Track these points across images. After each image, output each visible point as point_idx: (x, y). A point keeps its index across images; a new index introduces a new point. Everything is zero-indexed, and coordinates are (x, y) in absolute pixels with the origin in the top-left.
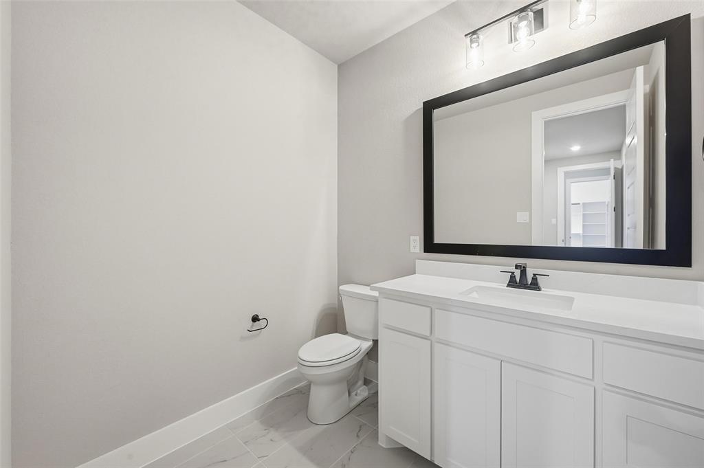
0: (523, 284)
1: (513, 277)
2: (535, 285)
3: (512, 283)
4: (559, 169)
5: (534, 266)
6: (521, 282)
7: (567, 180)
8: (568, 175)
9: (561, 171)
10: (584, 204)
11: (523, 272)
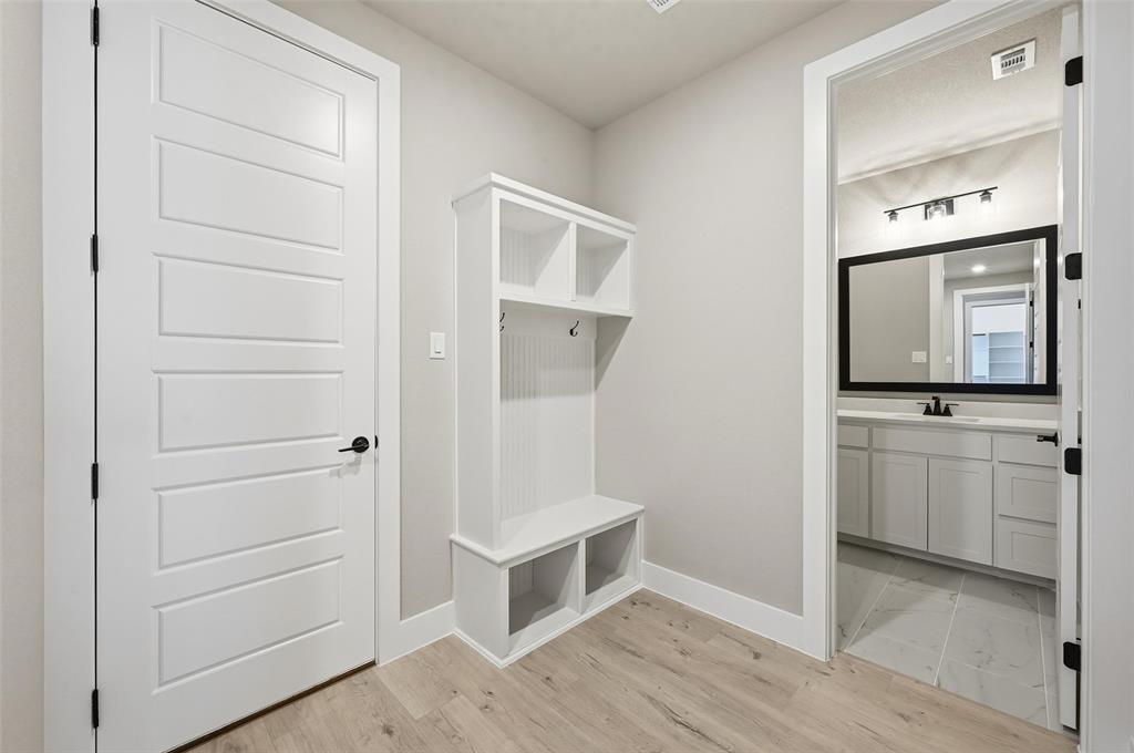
0: (937, 412)
1: (928, 407)
2: (947, 412)
3: (928, 412)
4: (956, 292)
5: (946, 399)
6: (936, 410)
7: (967, 304)
8: (966, 299)
9: (958, 295)
10: (990, 334)
11: (937, 404)
